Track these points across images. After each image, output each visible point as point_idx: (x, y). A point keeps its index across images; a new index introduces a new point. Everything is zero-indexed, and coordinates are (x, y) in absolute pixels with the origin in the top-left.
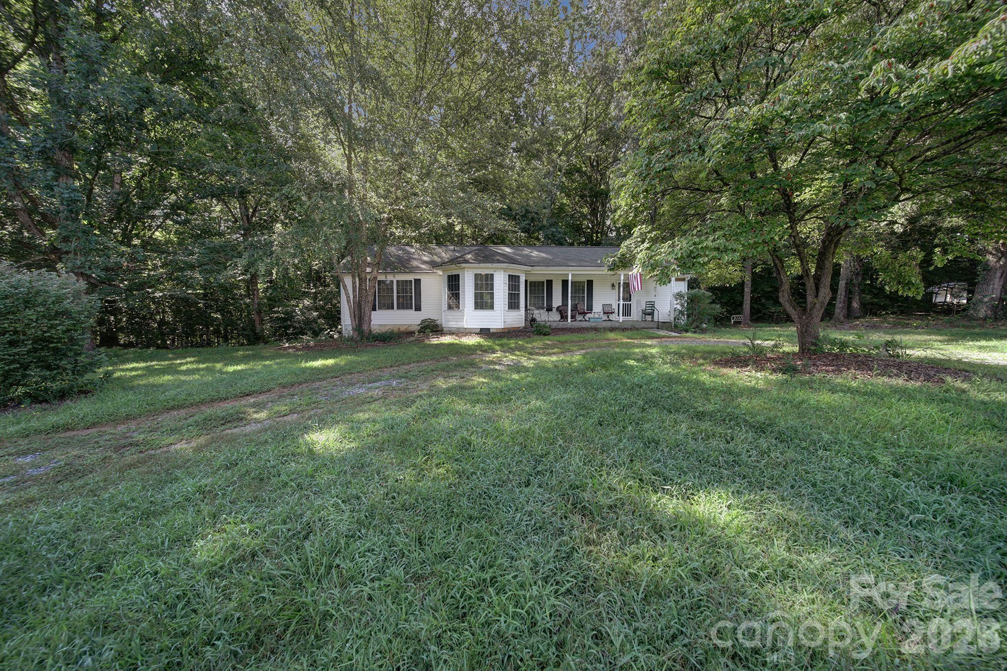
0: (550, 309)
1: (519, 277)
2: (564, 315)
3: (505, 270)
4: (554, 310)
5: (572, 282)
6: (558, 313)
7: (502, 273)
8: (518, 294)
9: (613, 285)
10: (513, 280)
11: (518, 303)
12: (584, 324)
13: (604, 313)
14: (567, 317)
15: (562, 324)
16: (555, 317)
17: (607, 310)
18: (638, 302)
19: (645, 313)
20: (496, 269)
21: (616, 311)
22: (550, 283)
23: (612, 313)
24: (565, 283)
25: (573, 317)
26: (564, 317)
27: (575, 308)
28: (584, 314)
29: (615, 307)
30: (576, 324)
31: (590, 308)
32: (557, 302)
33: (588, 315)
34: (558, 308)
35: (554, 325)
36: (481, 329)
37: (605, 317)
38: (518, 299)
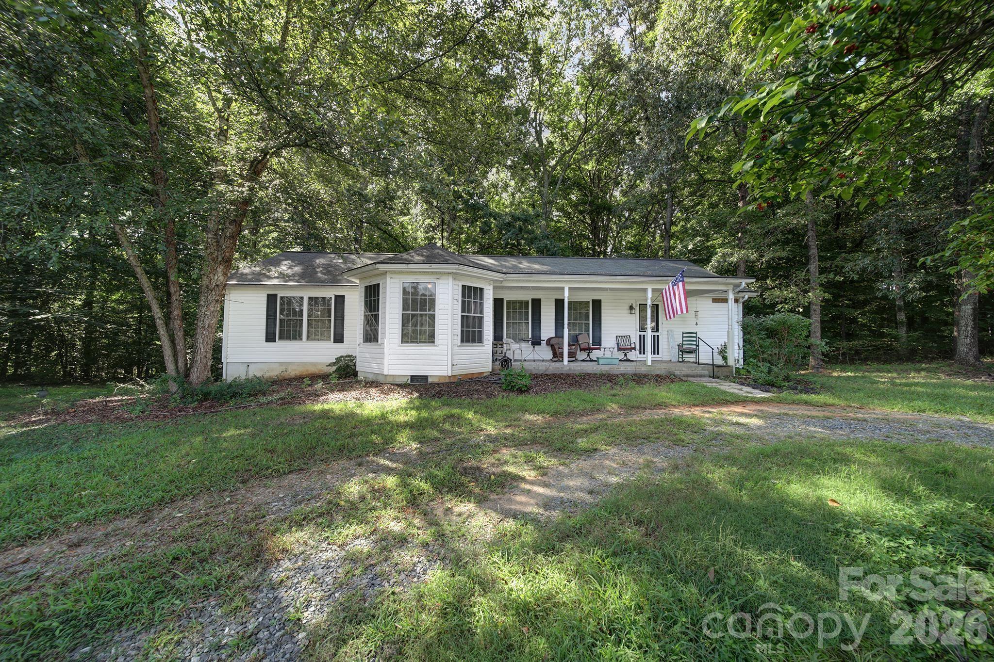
0: (536, 342)
1: (482, 290)
2: (558, 351)
3: (455, 276)
4: (544, 343)
5: (570, 303)
6: (549, 348)
7: (451, 280)
8: (481, 319)
9: (631, 308)
10: (472, 295)
11: (481, 333)
12: (590, 368)
13: (619, 349)
14: (562, 354)
15: (554, 368)
16: (544, 352)
17: (623, 344)
18: (670, 333)
19: (682, 350)
20: (439, 275)
21: (638, 347)
22: (537, 303)
23: (631, 349)
24: (559, 303)
25: (571, 355)
26: (557, 355)
27: (574, 341)
28: (589, 350)
29: (635, 339)
30: (578, 367)
31: (598, 341)
32: (548, 330)
33: (595, 354)
34: (549, 342)
35: (542, 368)
36: (413, 378)
37: (621, 356)
38: (481, 325)
